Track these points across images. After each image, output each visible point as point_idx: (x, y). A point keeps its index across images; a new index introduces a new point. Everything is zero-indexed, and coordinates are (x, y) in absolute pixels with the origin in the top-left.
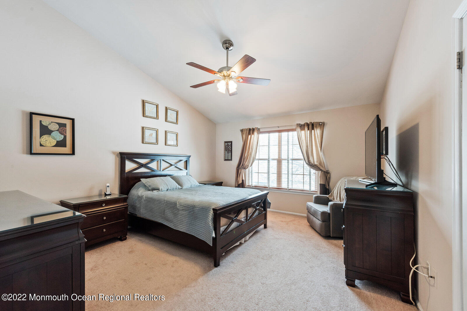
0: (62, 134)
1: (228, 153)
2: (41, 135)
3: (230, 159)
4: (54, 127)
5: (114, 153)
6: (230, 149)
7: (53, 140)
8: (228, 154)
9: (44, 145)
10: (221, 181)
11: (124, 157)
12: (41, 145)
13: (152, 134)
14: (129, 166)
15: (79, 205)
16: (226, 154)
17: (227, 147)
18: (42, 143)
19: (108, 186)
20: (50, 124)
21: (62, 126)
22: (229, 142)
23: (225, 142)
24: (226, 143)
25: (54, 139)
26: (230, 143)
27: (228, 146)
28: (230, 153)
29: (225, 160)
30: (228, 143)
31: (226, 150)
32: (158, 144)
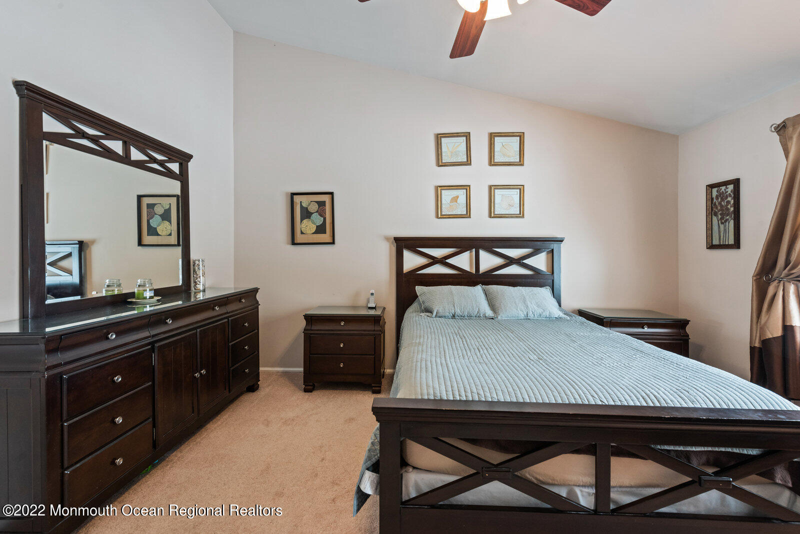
0: (321, 216)
1: (723, 221)
2: (302, 220)
3: (731, 242)
4: (313, 208)
5: (387, 239)
6: (732, 209)
7: (313, 225)
8: (722, 226)
9: (305, 233)
10: (682, 316)
11: (403, 244)
12: (302, 233)
13: (458, 197)
14: (411, 261)
15: (311, 317)
16: (715, 228)
17: (720, 203)
18: (302, 229)
19: (372, 294)
20: (309, 204)
21: (321, 204)
22: (726, 183)
23: (711, 187)
24: (715, 190)
25: (313, 223)
26: (731, 187)
27: (722, 200)
28: (732, 223)
29: (711, 246)
30: (723, 188)
31: (716, 215)
32: (470, 215)
